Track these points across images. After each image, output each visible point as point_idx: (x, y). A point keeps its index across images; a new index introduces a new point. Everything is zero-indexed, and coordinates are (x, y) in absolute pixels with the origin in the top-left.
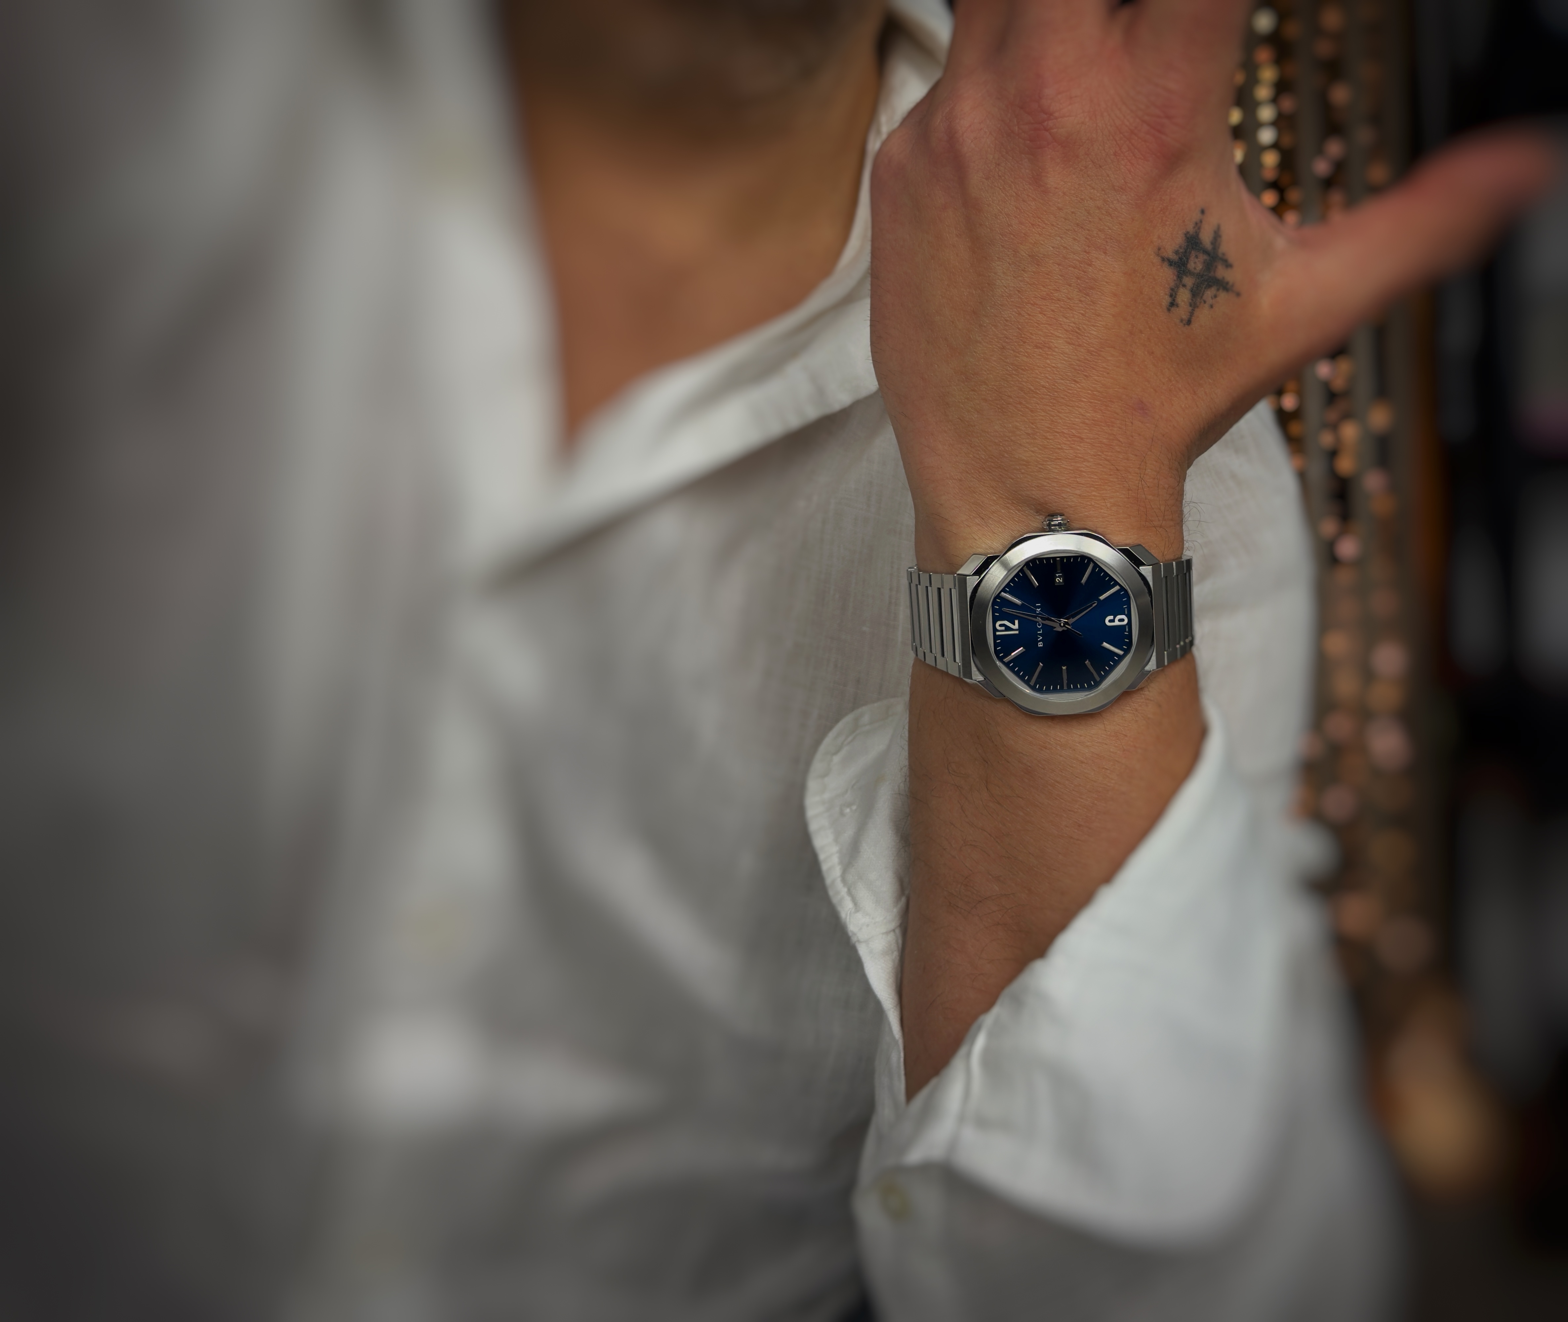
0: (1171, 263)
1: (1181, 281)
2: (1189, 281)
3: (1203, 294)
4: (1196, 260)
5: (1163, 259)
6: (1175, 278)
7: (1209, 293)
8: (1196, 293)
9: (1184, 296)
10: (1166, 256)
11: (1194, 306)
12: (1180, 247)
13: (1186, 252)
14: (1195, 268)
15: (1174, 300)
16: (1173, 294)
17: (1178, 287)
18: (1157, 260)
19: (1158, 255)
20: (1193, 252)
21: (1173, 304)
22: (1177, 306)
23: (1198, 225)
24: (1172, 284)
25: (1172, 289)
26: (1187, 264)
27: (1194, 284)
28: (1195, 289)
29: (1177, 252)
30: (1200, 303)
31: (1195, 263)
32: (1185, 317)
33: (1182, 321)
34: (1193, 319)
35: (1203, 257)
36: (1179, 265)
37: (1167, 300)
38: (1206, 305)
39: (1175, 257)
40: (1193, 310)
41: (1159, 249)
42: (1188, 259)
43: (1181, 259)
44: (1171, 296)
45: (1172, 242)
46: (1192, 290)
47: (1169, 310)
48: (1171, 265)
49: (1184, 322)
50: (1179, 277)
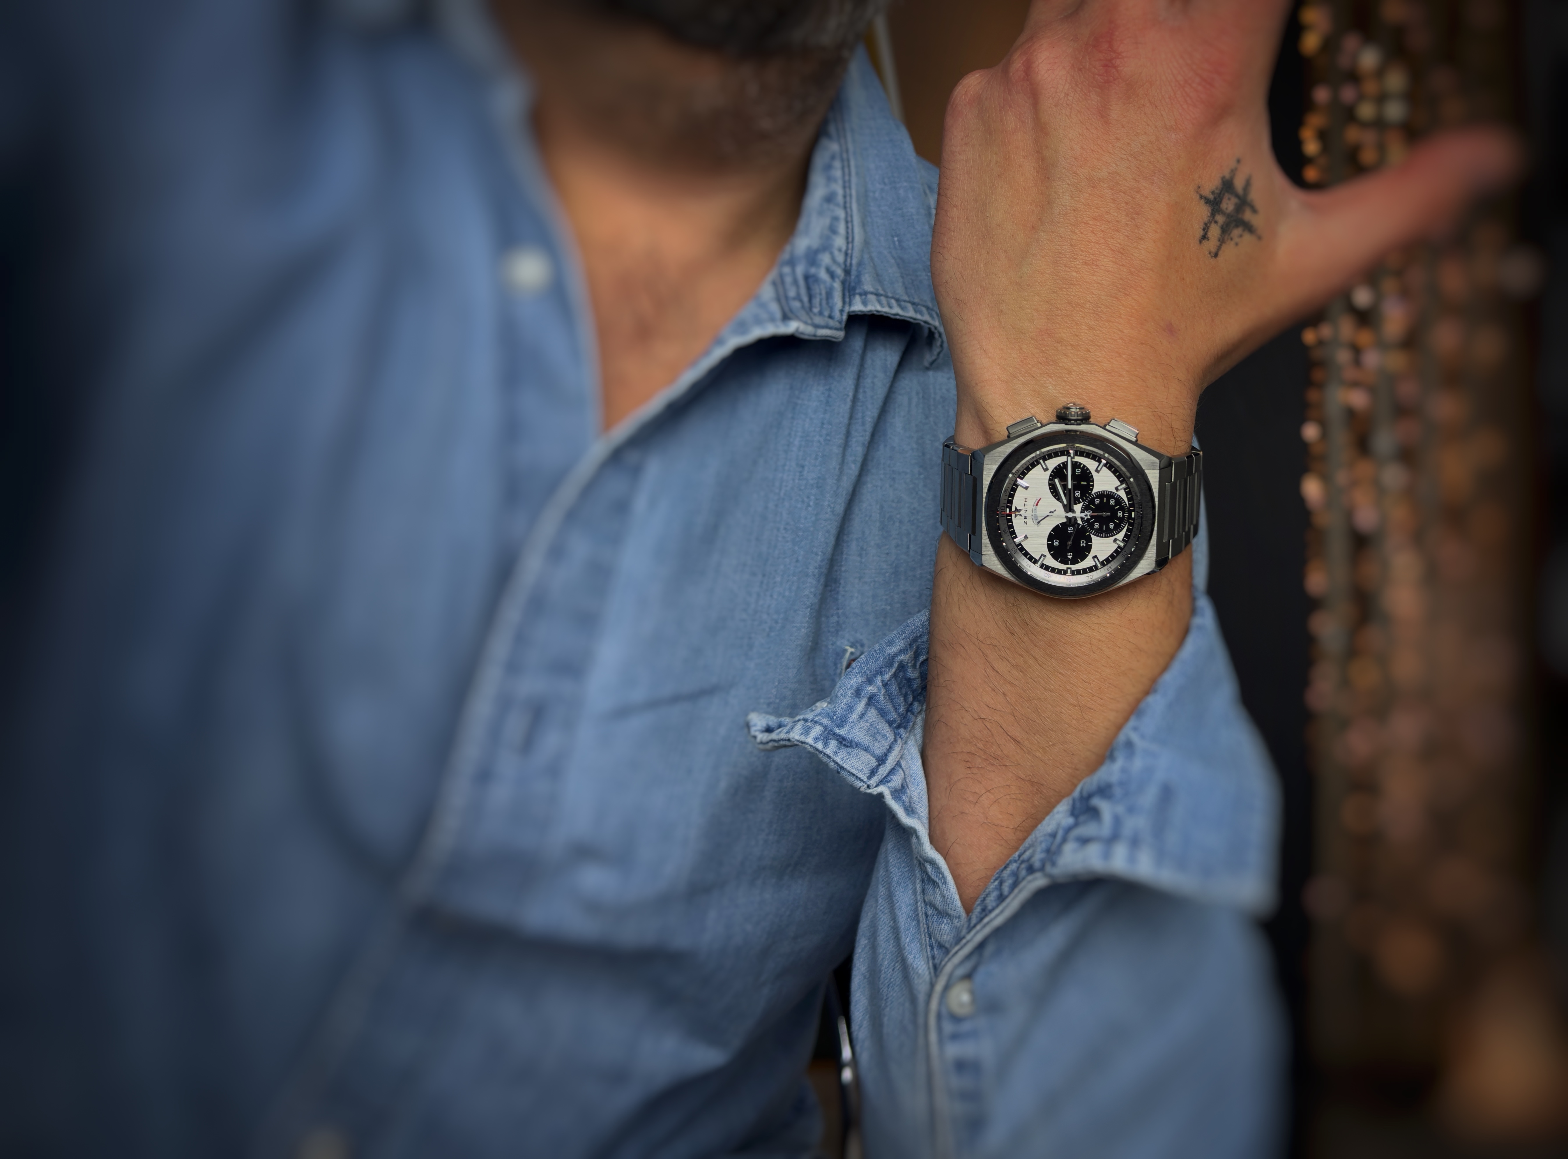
0: (1207, 201)
1: (1214, 218)
2: (1220, 219)
3: (1231, 232)
4: (1229, 202)
5: (1202, 197)
6: (1209, 214)
7: (1236, 232)
8: (1225, 230)
9: (1215, 231)
10: (1204, 195)
11: (1222, 241)
12: (1216, 188)
13: (1221, 193)
14: (1226, 209)
15: (1206, 234)
16: (1206, 229)
17: (1211, 223)
18: (1197, 197)
19: (1198, 193)
20: (1226, 194)
21: (1204, 237)
22: (1208, 240)
23: (1233, 171)
25: (1206, 224)
26: (1220, 204)
27: (1225, 223)
28: (1224, 227)
29: (1213, 193)
30: (1228, 239)
31: (1227, 204)
32: (1213, 250)
33: (1210, 253)
35: (1234, 200)
36: (1214, 204)
37: (1199, 233)
38: (1232, 243)
39: (1211, 197)
40: (1221, 245)
41: (1199, 188)
42: (1221, 200)
43: (1216, 199)
44: (1204, 230)
45: (1210, 182)
46: (1222, 228)
48: (1207, 203)
49: (1213, 255)
50: (1213, 215)
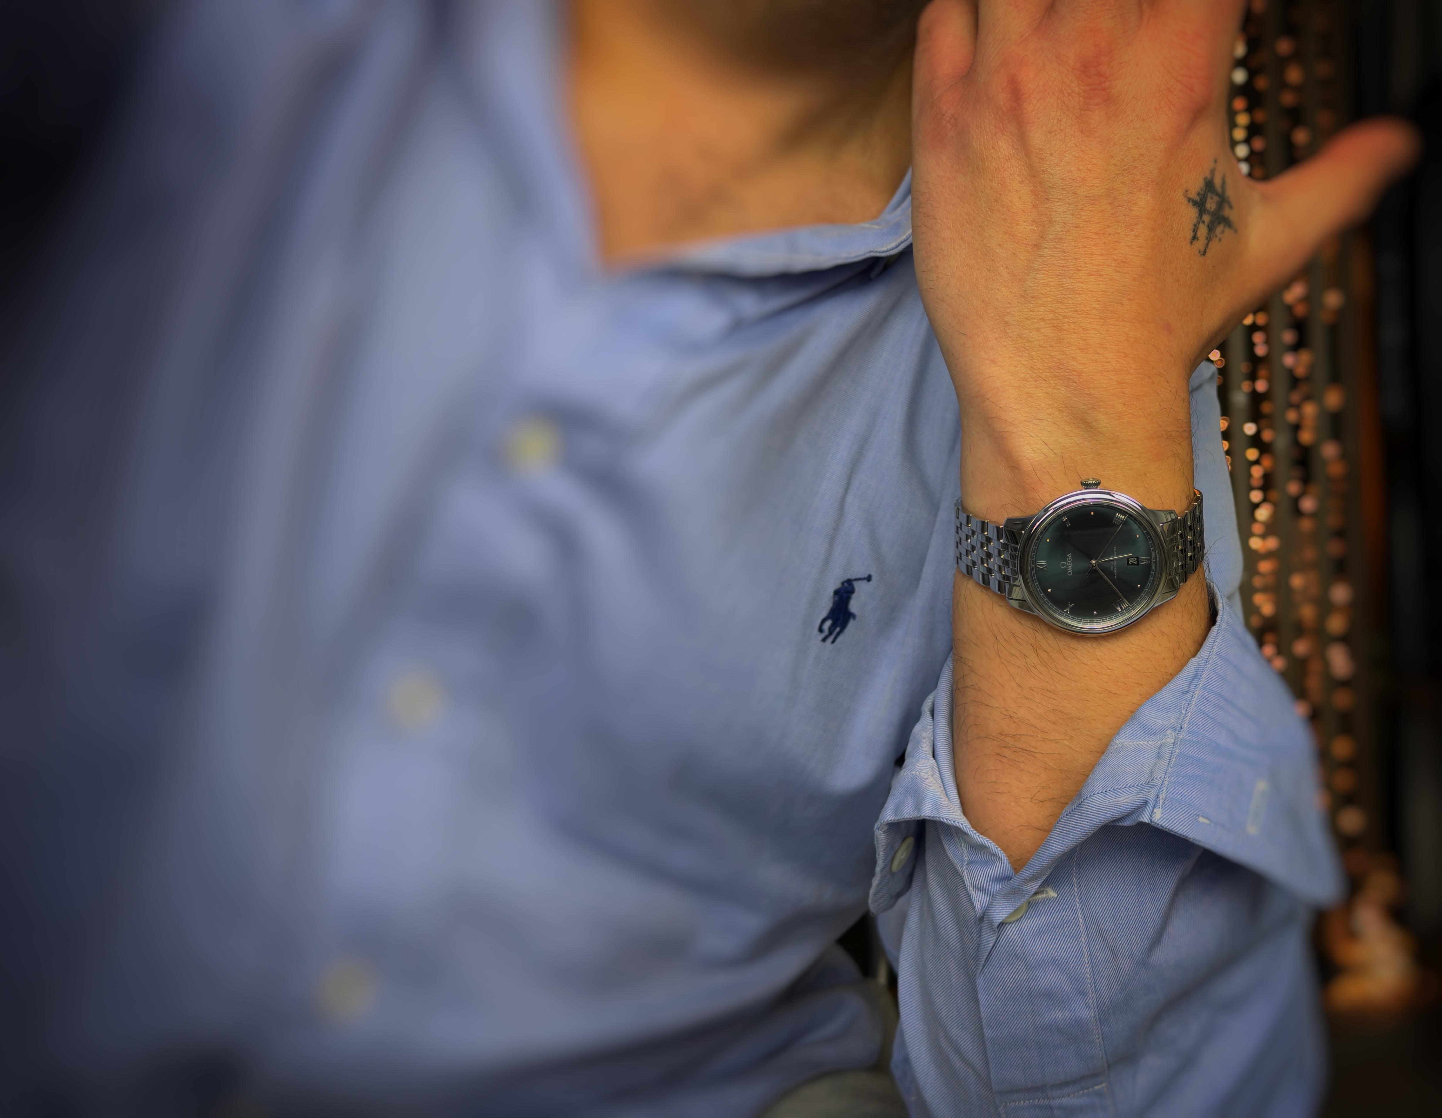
0: (1195, 203)
1: (1201, 218)
2: (1206, 218)
3: (1215, 230)
4: (1211, 201)
5: (1189, 200)
6: (1197, 215)
7: (1219, 229)
8: (1211, 229)
9: (1203, 230)
10: (1191, 197)
11: (1209, 239)
12: (1201, 190)
13: (1205, 193)
14: (1211, 208)
15: (1195, 234)
16: (1195, 230)
17: (1199, 223)
18: (1185, 201)
19: (1186, 196)
20: (1209, 194)
21: (1195, 238)
22: (1198, 239)
23: (1213, 172)
24: (1195, 221)
25: (1195, 225)
26: (1205, 204)
27: (1210, 221)
28: (1210, 225)
29: (1198, 194)
30: (1213, 236)
31: (1211, 203)
32: (1202, 248)
33: (1199, 252)
34: (1207, 250)
35: (1216, 199)
36: (1200, 204)
37: (1189, 234)
38: (1218, 240)
39: (1197, 199)
40: (1208, 243)
41: (1187, 191)
42: (1206, 200)
43: (1201, 200)
44: (1194, 231)
45: (1195, 185)
46: (1208, 226)
47: (1191, 243)
48: (1194, 205)
49: (1202, 253)
50: (1201, 215)
